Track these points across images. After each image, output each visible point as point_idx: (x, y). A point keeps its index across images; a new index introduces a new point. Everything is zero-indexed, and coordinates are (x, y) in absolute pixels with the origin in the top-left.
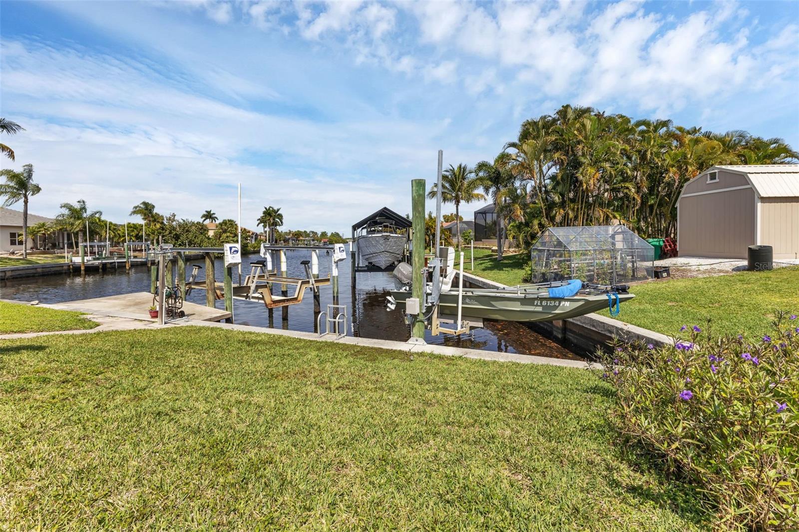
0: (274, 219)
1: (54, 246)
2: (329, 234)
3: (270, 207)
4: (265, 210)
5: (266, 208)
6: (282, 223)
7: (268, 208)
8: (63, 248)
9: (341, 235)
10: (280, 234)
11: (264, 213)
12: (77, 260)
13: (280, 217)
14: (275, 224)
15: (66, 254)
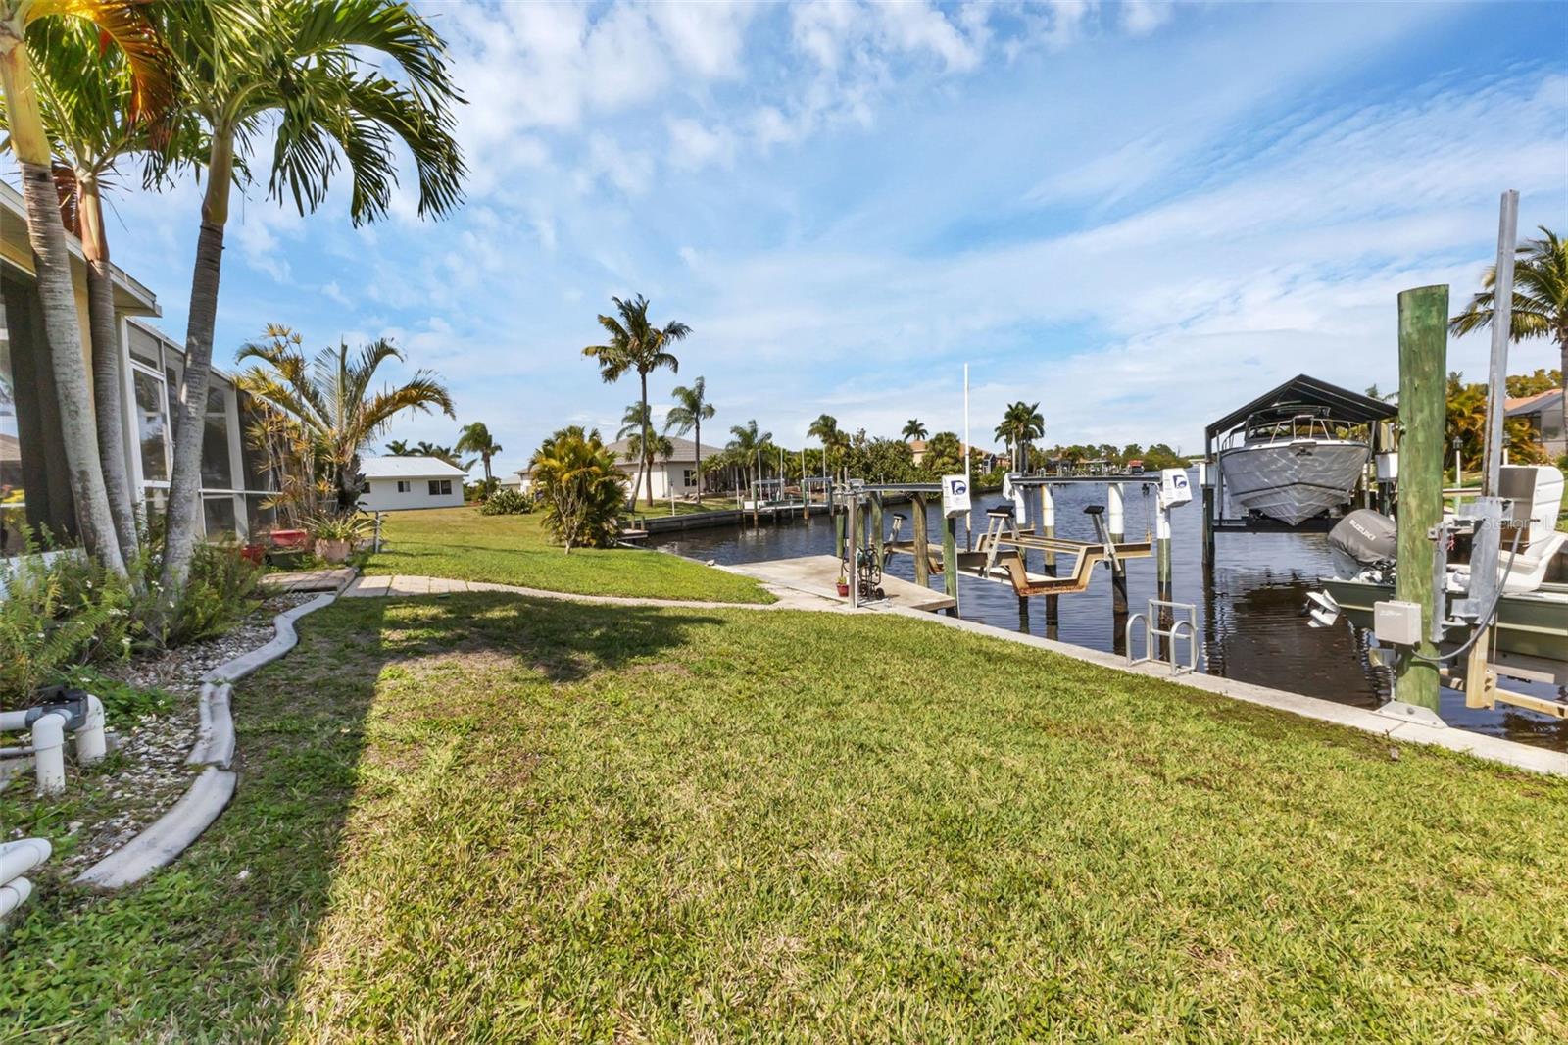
0: (1026, 427)
1: (726, 487)
2: (1145, 450)
3: (1019, 403)
4: (1009, 409)
5: (1010, 406)
6: (1042, 432)
7: (1014, 406)
8: (735, 490)
9: (1174, 449)
10: (1038, 455)
11: (1008, 415)
12: (749, 505)
13: (1039, 420)
14: (1029, 435)
15: (738, 498)
